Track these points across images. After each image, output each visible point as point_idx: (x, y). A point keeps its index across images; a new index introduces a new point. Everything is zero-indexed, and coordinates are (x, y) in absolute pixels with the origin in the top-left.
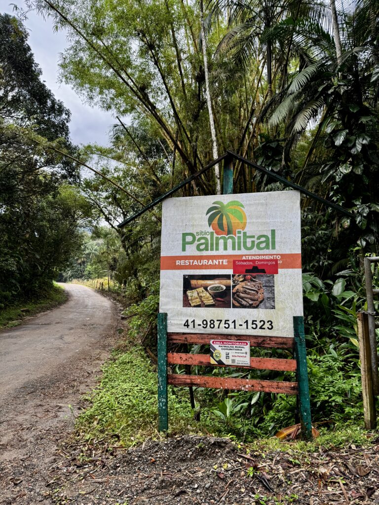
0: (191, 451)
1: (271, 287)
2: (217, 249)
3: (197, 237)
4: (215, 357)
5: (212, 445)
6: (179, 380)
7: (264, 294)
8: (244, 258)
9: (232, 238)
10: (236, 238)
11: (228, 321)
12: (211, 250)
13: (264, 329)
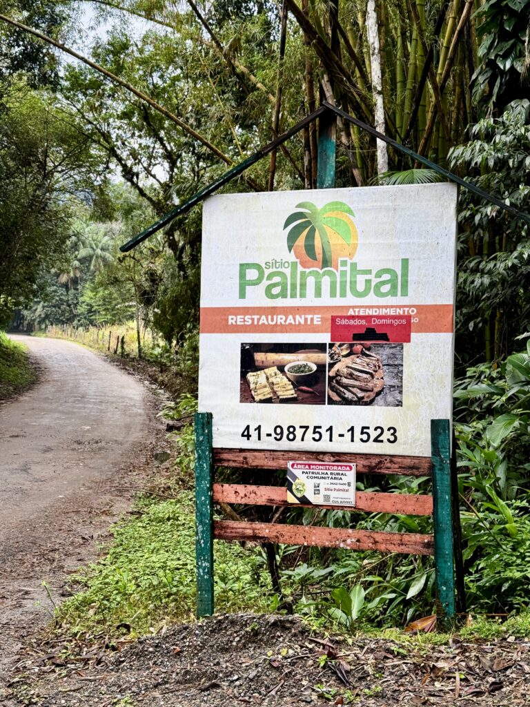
0: (238, 636)
1: (396, 368)
2: (303, 295)
3: (267, 272)
4: (294, 491)
5: (270, 626)
6: (234, 531)
7: (384, 378)
8: (351, 313)
9: (330, 274)
10: (338, 274)
11: (320, 427)
12: (291, 297)
13: (382, 441)
